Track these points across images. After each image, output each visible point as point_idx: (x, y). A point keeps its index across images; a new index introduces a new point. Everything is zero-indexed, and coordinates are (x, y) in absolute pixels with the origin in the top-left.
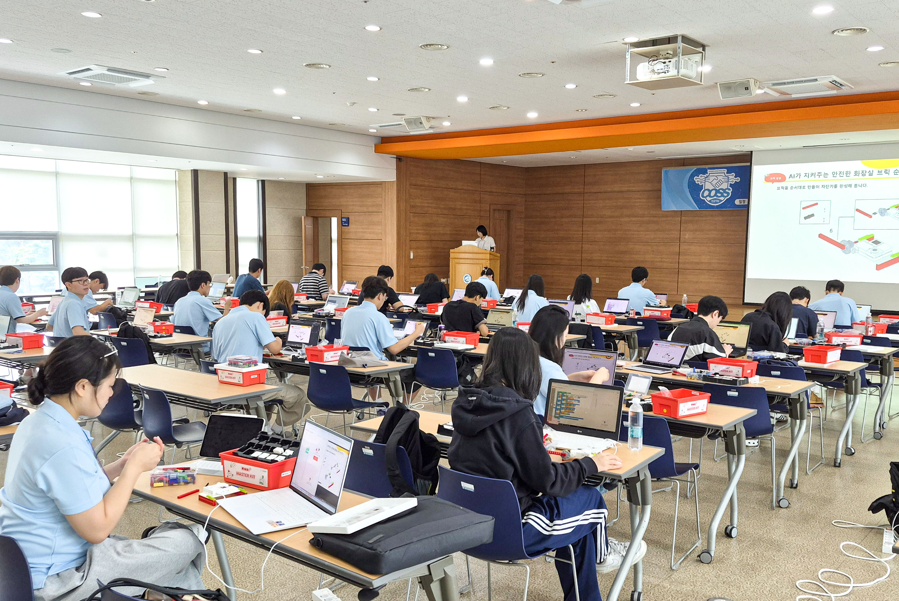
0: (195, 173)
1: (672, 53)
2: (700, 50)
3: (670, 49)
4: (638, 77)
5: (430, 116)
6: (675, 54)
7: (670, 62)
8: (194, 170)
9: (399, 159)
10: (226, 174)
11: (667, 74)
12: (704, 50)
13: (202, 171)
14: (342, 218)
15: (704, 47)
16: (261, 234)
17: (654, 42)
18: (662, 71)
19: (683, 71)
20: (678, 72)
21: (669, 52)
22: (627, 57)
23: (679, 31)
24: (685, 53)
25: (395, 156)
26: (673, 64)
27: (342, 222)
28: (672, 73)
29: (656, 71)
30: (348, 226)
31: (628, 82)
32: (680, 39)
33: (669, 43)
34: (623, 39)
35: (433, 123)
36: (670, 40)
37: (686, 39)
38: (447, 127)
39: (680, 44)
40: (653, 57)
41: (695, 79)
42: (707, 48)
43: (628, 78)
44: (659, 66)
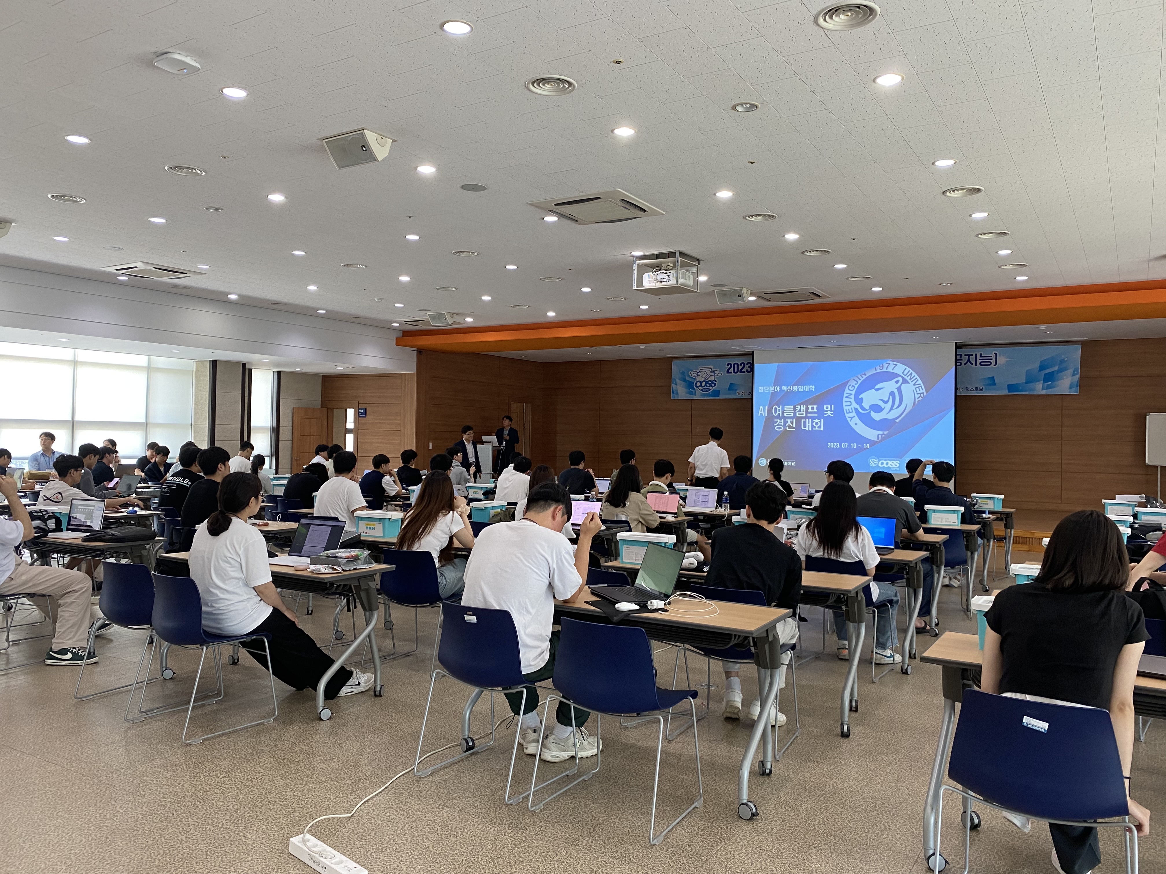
0: (214, 363)
1: (672, 265)
2: (696, 263)
3: (670, 262)
4: (644, 284)
5: (454, 312)
6: (674, 267)
7: (670, 272)
8: (213, 361)
9: (420, 352)
10: (244, 365)
11: (669, 283)
12: (699, 264)
13: (221, 361)
14: (359, 409)
15: (699, 261)
16: (274, 425)
17: (657, 256)
18: (664, 280)
19: (681, 281)
20: (677, 282)
21: (670, 264)
22: (634, 268)
23: (678, 249)
24: (683, 265)
25: (416, 349)
26: (673, 275)
27: (359, 413)
28: (672, 282)
29: (659, 280)
30: (366, 416)
31: (636, 288)
32: (678, 254)
33: (669, 258)
34: (631, 253)
35: (457, 319)
36: (669, 255)
37: (682, 254)
38: (470, 323)
39: (679, 259)
40: (657, 268)
41: (692, 287)
42: (701, 262)
43: (636, 285)
44: (661, 276)
